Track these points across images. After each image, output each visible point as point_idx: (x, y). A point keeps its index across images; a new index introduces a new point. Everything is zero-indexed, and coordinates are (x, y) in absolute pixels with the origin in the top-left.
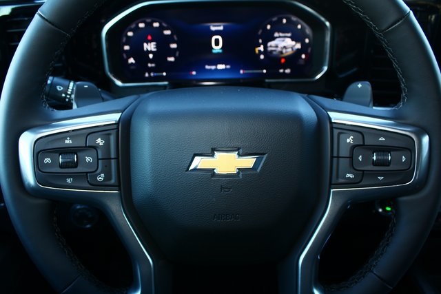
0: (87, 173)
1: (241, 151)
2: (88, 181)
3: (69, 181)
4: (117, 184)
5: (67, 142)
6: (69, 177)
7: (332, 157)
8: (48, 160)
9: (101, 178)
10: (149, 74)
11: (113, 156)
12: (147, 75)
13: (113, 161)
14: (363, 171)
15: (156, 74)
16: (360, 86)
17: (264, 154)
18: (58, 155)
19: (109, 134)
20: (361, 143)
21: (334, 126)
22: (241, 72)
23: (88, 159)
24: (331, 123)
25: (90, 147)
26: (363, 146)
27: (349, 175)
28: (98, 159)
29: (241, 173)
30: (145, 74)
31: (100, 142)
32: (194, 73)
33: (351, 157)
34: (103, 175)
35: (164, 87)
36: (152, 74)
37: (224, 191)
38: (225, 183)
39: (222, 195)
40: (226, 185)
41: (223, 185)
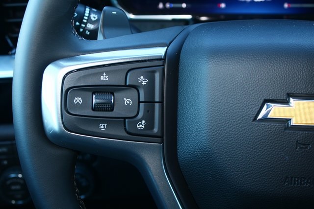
0: (125, 118)
2: (125, 129)
3: (102, 127)
4: (159, 134)
5: (103, 78)
6: (103, 122)
8: (78, 100)
9: (141, 126)
10: (164, 5)
11: (157, 99)
12: (161, 6)
13: (157, 105)
15: (173, 5)
18: (90, 93)
19: (154, 72)
22: (286, 6)
23: (127, 101)
25: (130, 86)
28: (139, 102)
30: (158, 4)
31: (143, 80)
32: (223, 5)
34: (144, 122)
35: (186, 22)
36: (168, 5)
37: (300, 148)
38: (301, 138)
39: (297, 153)
40: (302, 139)
41: (299, 139)
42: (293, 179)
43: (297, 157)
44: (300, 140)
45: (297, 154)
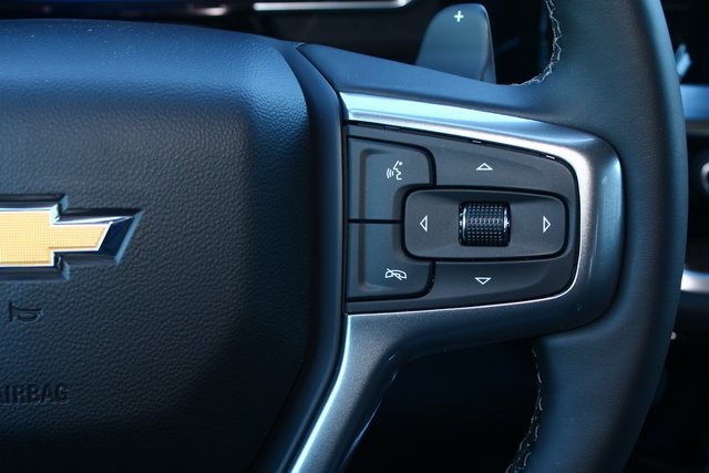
1: (65, 202)
7: (348, 221)
14: (433, 260)
16: (459, 16)
17: (132, 212)
20: (426, 180)
21: (353, 130)
24: (345, 122)
26: (432, 187)
27: (392, 273)
29: (67, 267)
33: (399, 222)
37: (19, 317)
38: (19, 296)
39: (12, 330)
40: (22, 299)
41: (14, 299)
42: (11, 390)
43: (14, 340)
44: (16, 302)
45: (13, 332)
